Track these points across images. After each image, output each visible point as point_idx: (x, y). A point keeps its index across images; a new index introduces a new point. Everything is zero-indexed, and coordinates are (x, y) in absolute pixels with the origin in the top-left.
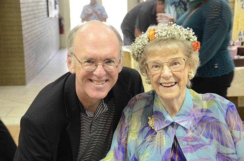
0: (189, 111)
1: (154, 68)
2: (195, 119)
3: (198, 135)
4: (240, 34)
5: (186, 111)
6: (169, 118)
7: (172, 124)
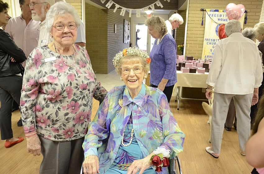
0: (142, 96)
1: (125, 71)
2: (144, 101)
3: (143, 110)
4: (205, 57)
5: (140, 96)
6: (131, 100)
7: (132, 103)
